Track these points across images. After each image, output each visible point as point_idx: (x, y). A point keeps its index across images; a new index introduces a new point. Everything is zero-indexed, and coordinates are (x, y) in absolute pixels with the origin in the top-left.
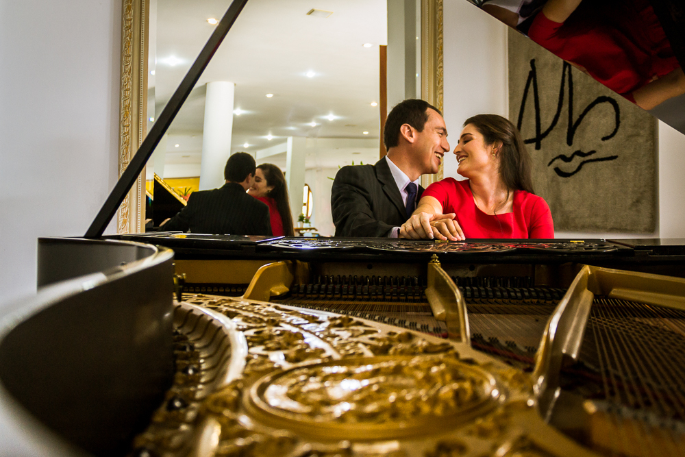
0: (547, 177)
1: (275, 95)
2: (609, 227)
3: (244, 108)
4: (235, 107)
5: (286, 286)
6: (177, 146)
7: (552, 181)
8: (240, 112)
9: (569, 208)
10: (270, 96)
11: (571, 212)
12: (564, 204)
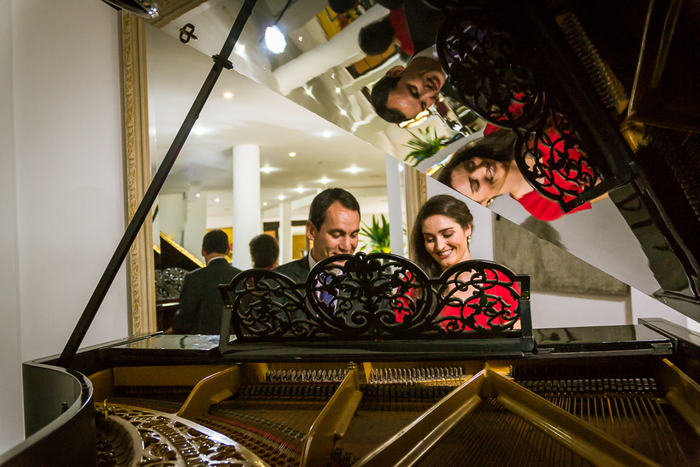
0: (529, 239)
1: (297, 155)
2: (586, 287)
3: (273, 165)
4: (262, 165)
5: (231, 391)
6: (217, 200)
7: (534, 242)
8: (268, 169)
9: (550, 268)
10: (292, 154)
11: (552, 273)
12: (545, 264)
